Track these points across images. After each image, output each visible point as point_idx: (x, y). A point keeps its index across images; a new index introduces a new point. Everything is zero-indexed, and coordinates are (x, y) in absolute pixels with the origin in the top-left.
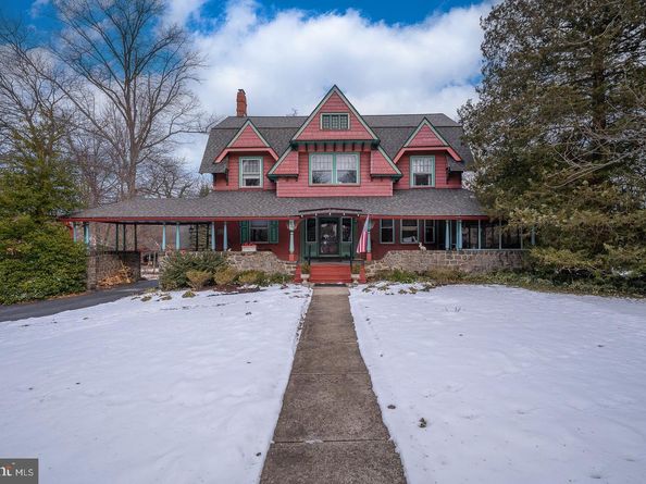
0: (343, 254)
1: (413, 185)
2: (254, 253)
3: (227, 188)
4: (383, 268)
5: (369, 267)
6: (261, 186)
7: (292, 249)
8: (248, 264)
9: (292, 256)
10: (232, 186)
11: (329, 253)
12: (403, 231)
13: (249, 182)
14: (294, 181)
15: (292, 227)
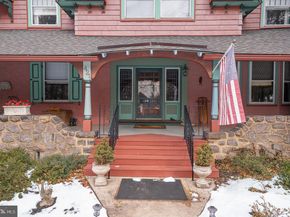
0: (168, 117)
1: (264, 24)
2: (24, 118)
3: (12, 26)
4: (241, 145)
5: (216, 143)
6: (58, 24)
7: (88, 111)
8: (13, 136)
9: (86, 124)
10: (18, 24)
11: (148, 115)
12: (253, 87)
13: (44, 19)
14: (100, 13)
15: (87, 76)
